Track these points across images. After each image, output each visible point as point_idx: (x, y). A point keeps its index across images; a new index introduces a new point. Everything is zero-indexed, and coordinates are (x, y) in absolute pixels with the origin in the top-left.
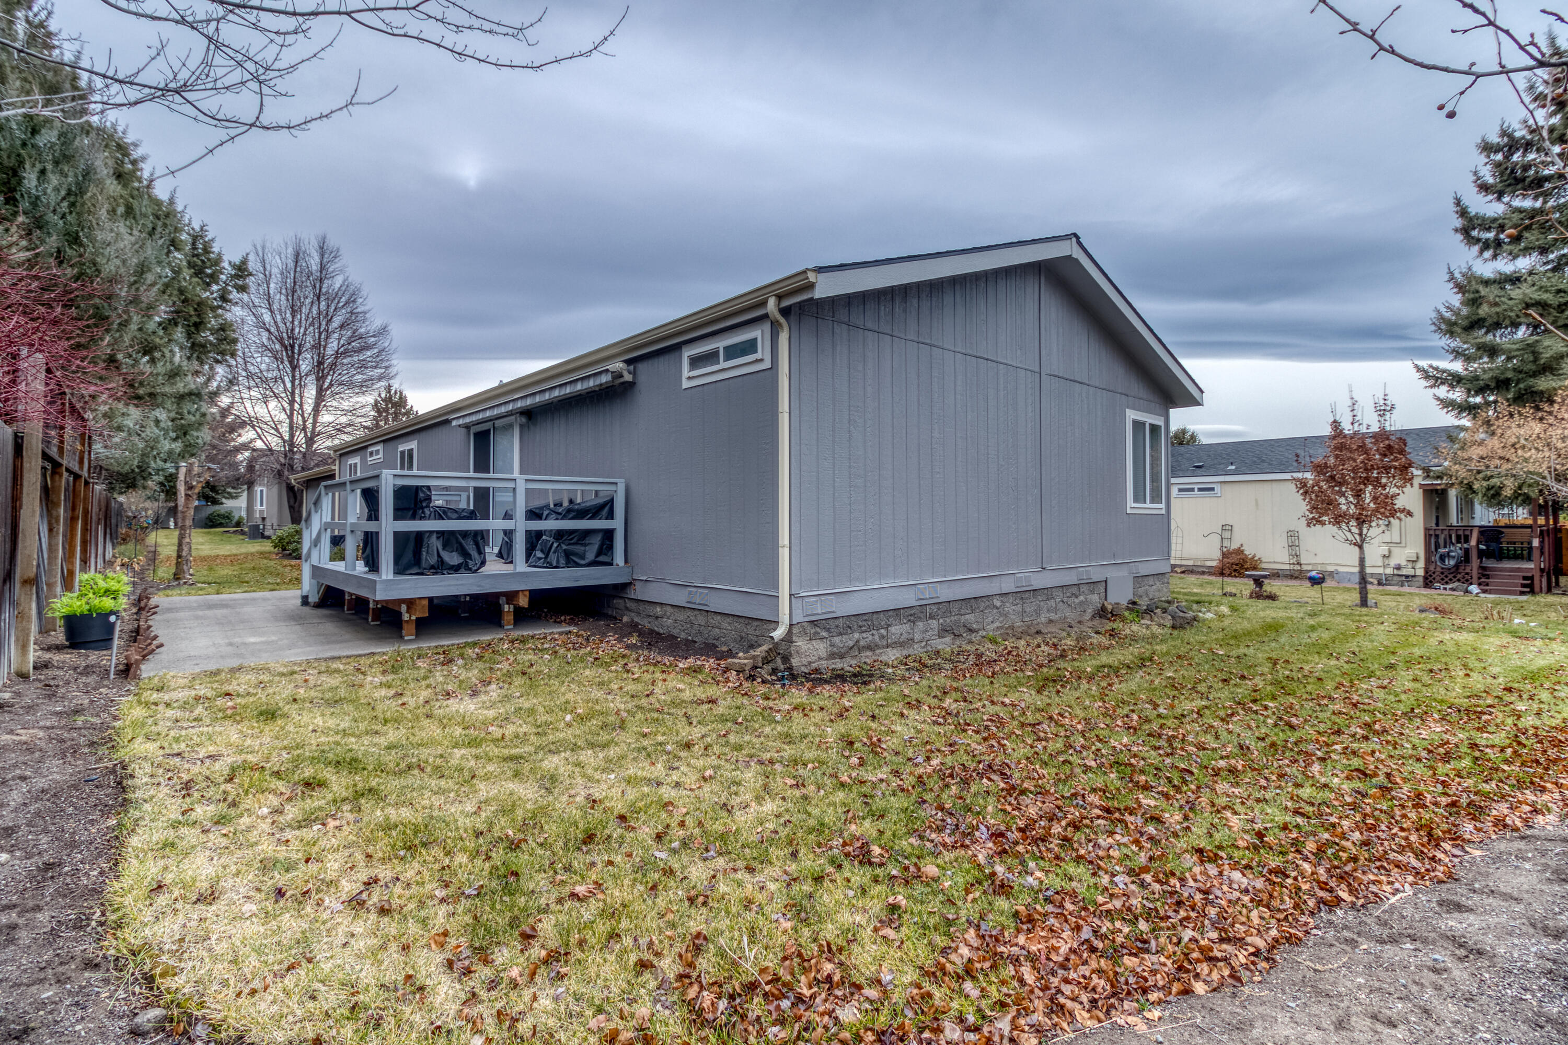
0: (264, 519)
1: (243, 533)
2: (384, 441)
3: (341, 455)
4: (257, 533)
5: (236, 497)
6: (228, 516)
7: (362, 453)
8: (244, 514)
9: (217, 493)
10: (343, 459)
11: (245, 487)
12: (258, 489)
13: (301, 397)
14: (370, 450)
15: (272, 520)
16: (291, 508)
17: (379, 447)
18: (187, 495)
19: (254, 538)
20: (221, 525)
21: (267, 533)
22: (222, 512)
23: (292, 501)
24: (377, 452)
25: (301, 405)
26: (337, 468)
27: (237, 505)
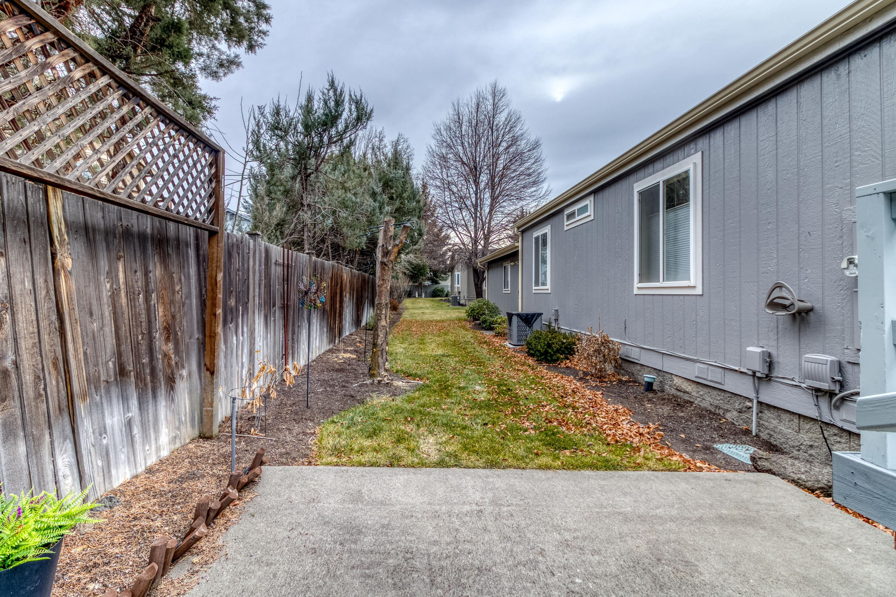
0: (459, 292)
1: (449, 301)
2: (595, 192)
3: (523, 232)
4: (456, 303)
5: (446, 280)
6: (442, 291)
7: (556, 219)
8: (449, 289)
9: (437, 277)
10: (525, 235)
11: (450, 274)
12: (456, 273)
13: (481, 209)
14: (567, 212)
15: (464, 294)
16: (476, 285)
17: (589, 202)
18: (383, 263)
19: (454, 305)
20: (439, 296)
21: (461, 302)
22: (440, 288)
23: (476, 280)
24: (584, 209)
25: (481, 215)
26: (520, 244)
27: (445, 284)
